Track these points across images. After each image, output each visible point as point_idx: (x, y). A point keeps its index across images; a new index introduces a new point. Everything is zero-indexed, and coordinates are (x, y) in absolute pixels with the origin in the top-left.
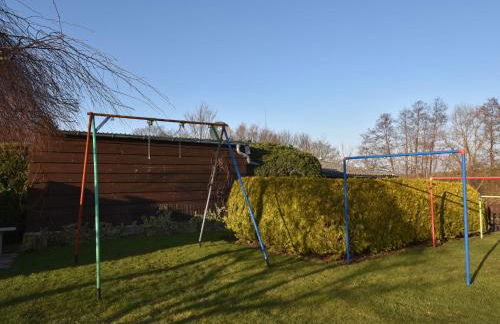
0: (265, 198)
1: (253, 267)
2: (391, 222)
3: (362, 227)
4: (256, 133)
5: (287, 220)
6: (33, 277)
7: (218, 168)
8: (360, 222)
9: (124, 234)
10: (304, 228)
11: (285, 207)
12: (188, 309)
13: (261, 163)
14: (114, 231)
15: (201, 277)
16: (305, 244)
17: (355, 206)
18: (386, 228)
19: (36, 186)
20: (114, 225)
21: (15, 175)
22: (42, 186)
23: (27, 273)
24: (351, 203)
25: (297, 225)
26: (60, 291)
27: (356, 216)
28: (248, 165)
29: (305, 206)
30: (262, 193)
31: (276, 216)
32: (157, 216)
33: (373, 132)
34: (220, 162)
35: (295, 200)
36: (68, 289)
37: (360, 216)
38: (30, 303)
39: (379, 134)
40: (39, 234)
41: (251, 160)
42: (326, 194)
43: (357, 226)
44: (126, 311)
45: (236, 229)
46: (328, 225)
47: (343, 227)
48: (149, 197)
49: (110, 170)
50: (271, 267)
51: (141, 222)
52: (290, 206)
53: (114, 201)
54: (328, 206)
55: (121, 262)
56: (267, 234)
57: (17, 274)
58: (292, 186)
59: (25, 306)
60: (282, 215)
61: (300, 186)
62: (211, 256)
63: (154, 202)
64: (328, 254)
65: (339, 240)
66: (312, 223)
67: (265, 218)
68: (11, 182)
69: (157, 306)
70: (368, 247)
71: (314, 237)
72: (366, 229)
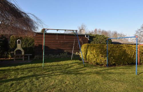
0: (88, 49)
1: (80, 66)
2: (123, 57)
3: (112, 58)
4: (100, 31)
5: (92, 55)
6: (33, 64)
7: (80, 41)
8: (112, 56)
9: (56, 57)
10: (96, 57)
11: (92, 52)
12: (60, 73)
13: (93, 40)
14: (53, 56)
15: (67, 67)
16: (96, 61)
17: (111, 52)
18: (121, 58)
19: (36, 45)
20: (53, 55)
21: (32, 43)
22: (38, 45)
23: (32, 64)
24: (110, 51)
25: (95, 56)
26: (37, 67)
27: (111, 55)
28: (89, 41)
29: (97, 52)
30: (87, 48)
31: (90, 54)
32: (64, 53)
33: (140, 30)
34: (80, 40)
35: (94, 50)
36: (38, 67)
37: (112, 55)
38: (30, 69)
39: (142, 30)
40: (37, 56)
41: (89, 39)
42: (102, 48)
43: (111, 57)
44: (47, 72)
45: (82, 57)
46: (102, 57)
47: (106, 58)
48: (62, 48)
49: (52, 42)
50: (85, 66)
51: (60, 55)
52: (93, 51)
53: (53, 49)
54: (102, 52)
55: (52, 63)
56: (88, 59)
57: (30, 64)
58: (94, 46)
59: (29, 69)
60: (91, 54)
61: (96, 46)
62: (73, 63)
63: (63, 50)
64: (102, 64)
65: (105, 61)
66: (98, 56)
67: (88, 54)
68: (32, 44)
69: (54, 72)
70: (115, 63)
71: (98, 60)
72: (114, 58)
